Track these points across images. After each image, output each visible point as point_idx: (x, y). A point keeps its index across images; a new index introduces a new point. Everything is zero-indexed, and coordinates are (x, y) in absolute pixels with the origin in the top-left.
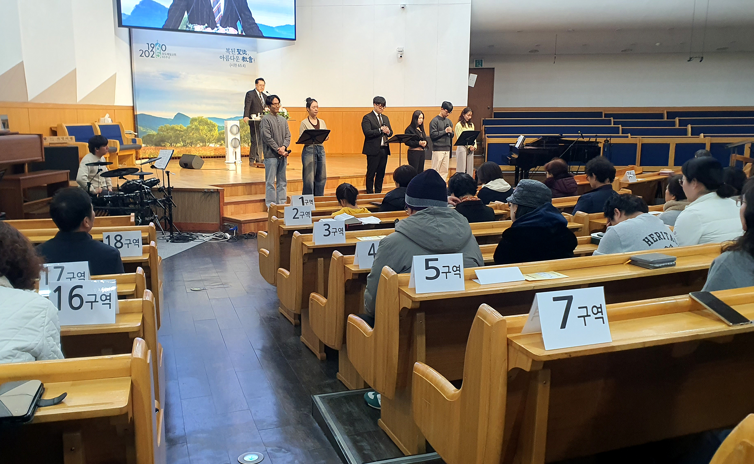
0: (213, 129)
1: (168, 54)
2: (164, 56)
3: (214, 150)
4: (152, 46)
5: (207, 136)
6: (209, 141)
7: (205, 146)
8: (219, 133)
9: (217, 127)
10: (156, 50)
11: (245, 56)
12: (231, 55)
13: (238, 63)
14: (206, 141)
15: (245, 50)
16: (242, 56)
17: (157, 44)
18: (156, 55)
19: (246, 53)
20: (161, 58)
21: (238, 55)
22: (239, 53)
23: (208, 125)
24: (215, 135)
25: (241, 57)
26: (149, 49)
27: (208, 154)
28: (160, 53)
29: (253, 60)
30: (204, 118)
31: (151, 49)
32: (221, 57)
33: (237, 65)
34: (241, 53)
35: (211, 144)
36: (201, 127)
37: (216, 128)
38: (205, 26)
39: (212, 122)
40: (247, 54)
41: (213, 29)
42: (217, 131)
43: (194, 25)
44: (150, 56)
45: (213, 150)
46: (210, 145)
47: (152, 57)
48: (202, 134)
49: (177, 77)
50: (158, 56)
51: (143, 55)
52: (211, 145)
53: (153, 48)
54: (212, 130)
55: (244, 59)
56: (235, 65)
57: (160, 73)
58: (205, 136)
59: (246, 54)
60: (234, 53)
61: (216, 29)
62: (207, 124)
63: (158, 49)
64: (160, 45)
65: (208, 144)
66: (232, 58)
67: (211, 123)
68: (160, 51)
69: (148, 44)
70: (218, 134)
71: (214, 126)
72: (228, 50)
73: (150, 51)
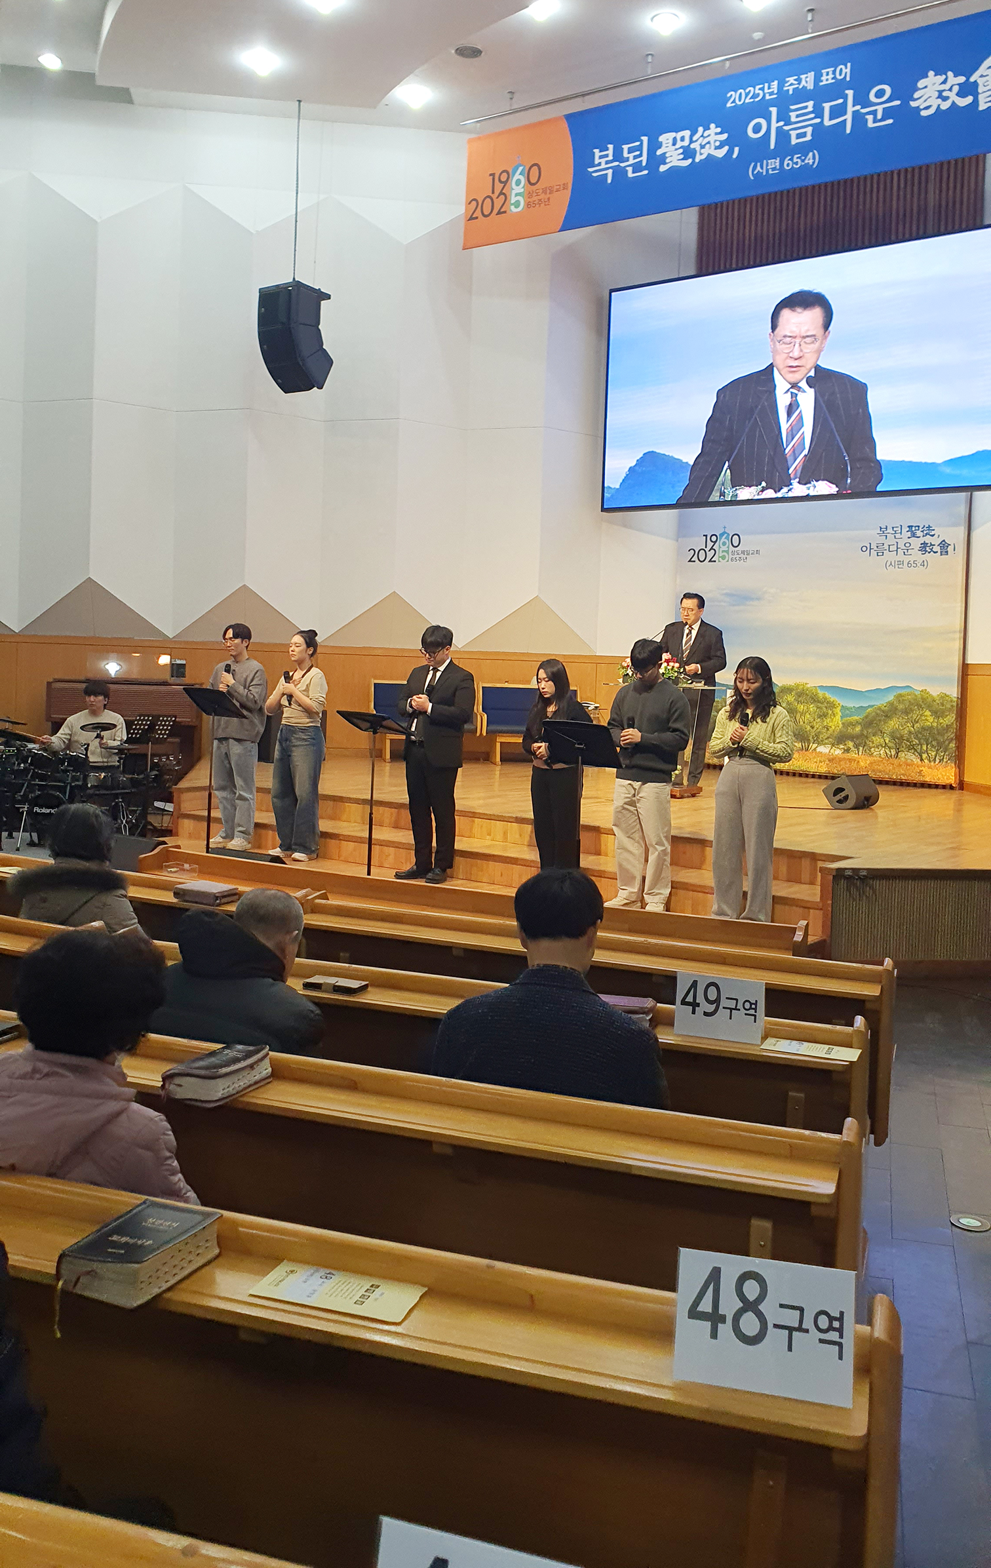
0: (830, 712)
1: (743, 552)
2: (734, 557)
3: (827, 762)
4: (714, 538)
5: (813, 727)
6: (818, 738)
7: (807, 750)
8: (843, 724)
9: (840, 708)
10: (720, 547)
11: (928, 539)
12: (891, 540)
13: (906, 559)
14: (811, 738)
15: (929, 527)
16: (922, 540)
17: (722, 535)
18: (719, 557)
19: (933, 533)
20: (728, 561)
21: (909, 540)
22: (914, 535)
23: (819, 702)
24: (833, 727)
25: (916, 543)
26: (706, 547)
27: (812, 768)
28: (727, 552)
29: (950, 549)
30: (808, 686)
31: (710, 544)
32: (864, 549)
33: (905, 564)
34: (919, 533)
35: (822, 746)
36: (801, 707)
37: (838, 710)
38: (760, 487)
39: (828, 695)
40: (936, 536)
41: (779, 491)
42: (838, 717)
43: (737, 488)
44: (708, 559)
45: (824, 761)
46: (818, 750)
47: (710, 561)
48: (802, 723)
49: (758, 599)
50: (723, 558)
51: (695, 558)
52: (821, 749)
53: (715, 542)
54: (825, 715)
55: (925, 547)
56: (900, 563)
57: (725, 592)
58: (809, 728)
59: (933, 536)
60: (898, 536)
61: (785, 489)
62: (814, 699)
63: (724, 544)
64: (729, 534)
65: (815, 745)
66: (893, 548)
67: (826, 699)
68: (728, 547)
69: (706, 536)
70: (841, 726)
71: (832, 705)
72: (883, 530)
73: (707, 550)
